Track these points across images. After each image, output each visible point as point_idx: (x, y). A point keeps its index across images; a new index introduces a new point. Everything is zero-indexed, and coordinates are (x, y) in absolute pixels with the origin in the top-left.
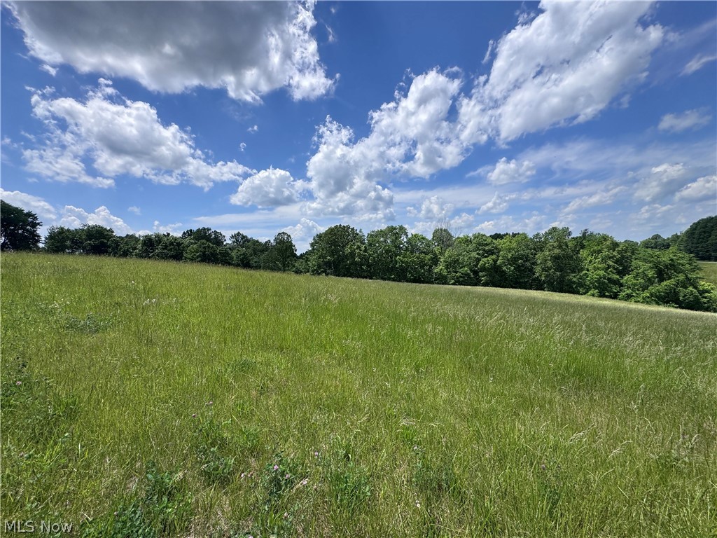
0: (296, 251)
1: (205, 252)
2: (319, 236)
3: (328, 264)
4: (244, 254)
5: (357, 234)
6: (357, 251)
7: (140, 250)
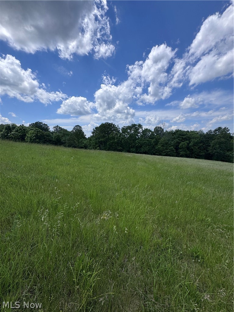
0: (86, 135)
1: (37, 134)
2: (96, 128)
3: (101, 143)
4: (58, 136)
5: (116, 127)
6: (116, 136)
7: (4, 132)
